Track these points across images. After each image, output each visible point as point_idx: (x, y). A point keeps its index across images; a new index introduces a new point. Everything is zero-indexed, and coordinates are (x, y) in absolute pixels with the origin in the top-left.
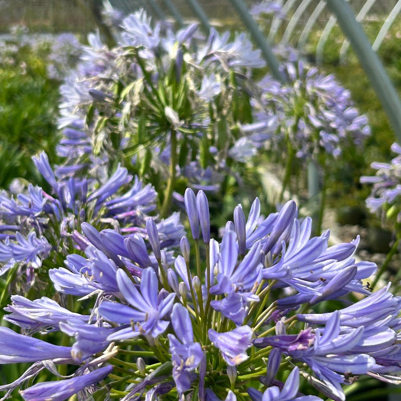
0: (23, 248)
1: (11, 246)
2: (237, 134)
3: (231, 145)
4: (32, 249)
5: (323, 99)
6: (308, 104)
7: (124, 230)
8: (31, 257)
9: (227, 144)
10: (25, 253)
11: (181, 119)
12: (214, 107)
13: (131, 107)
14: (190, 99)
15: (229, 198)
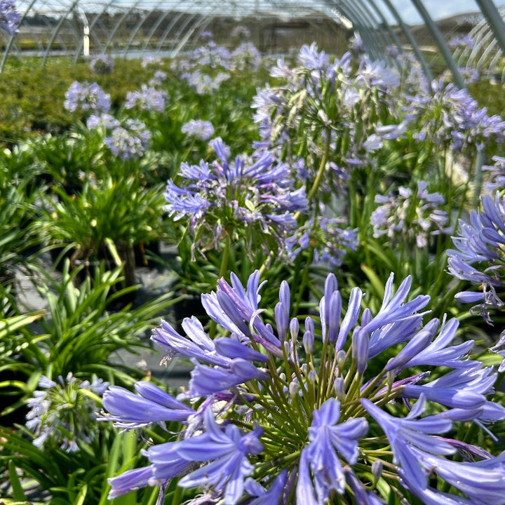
0: (191, 203)
1: (184, 202)
2: (372, 132)
3: (365, 140)
4: (198, 204)
5: (455, 107)
6: (443, 111)
7: (263, 196)
8: (197, 209)
9: (362, 139)
10: (193, 207)
11: (329, 118)
12: (355, 112)
13: (297, 109)
14: (338, 105)
15: (416, 172)
